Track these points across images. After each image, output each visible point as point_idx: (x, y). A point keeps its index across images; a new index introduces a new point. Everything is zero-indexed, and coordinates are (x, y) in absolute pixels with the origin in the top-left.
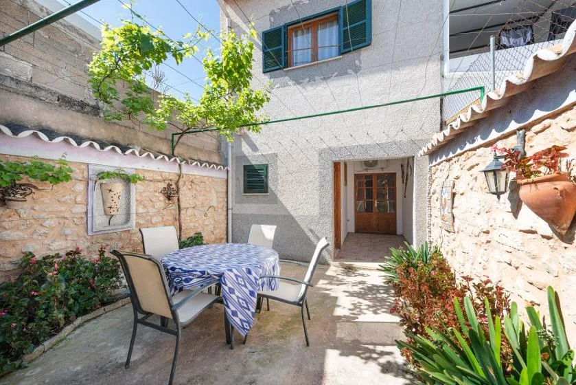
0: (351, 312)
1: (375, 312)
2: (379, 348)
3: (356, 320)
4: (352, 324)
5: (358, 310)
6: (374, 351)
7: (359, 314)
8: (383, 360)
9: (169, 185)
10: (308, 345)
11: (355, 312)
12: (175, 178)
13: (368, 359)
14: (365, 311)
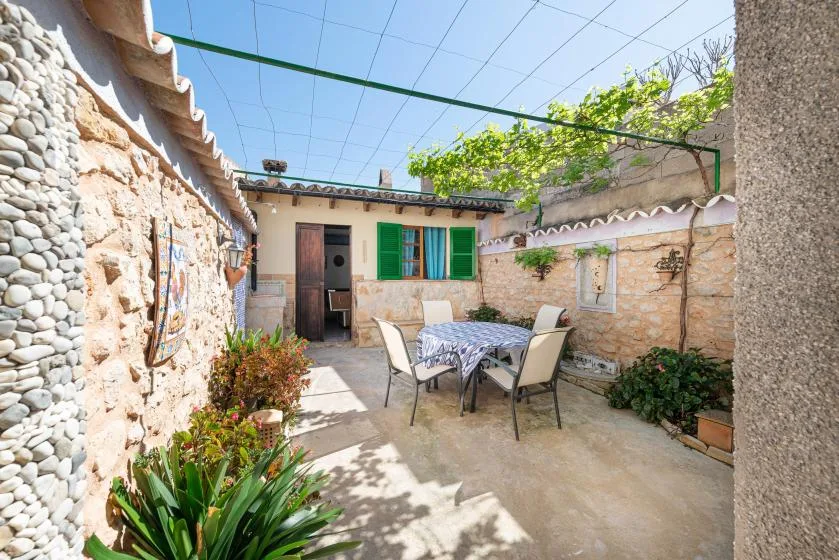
0: (374, 457)
1: (339, 470)
2: (325, 425)
3: (360, 445)
4: (363, 438)
5: (367, 465)
6: (328, 421)
7: (361, 457)
8: (320, 418)
9: (673, 254)
10: (386, 406)
11: (369, 459)
12: (684, 239)
13: (333, 414)
14: (355, 467)
